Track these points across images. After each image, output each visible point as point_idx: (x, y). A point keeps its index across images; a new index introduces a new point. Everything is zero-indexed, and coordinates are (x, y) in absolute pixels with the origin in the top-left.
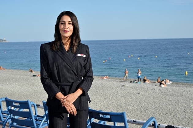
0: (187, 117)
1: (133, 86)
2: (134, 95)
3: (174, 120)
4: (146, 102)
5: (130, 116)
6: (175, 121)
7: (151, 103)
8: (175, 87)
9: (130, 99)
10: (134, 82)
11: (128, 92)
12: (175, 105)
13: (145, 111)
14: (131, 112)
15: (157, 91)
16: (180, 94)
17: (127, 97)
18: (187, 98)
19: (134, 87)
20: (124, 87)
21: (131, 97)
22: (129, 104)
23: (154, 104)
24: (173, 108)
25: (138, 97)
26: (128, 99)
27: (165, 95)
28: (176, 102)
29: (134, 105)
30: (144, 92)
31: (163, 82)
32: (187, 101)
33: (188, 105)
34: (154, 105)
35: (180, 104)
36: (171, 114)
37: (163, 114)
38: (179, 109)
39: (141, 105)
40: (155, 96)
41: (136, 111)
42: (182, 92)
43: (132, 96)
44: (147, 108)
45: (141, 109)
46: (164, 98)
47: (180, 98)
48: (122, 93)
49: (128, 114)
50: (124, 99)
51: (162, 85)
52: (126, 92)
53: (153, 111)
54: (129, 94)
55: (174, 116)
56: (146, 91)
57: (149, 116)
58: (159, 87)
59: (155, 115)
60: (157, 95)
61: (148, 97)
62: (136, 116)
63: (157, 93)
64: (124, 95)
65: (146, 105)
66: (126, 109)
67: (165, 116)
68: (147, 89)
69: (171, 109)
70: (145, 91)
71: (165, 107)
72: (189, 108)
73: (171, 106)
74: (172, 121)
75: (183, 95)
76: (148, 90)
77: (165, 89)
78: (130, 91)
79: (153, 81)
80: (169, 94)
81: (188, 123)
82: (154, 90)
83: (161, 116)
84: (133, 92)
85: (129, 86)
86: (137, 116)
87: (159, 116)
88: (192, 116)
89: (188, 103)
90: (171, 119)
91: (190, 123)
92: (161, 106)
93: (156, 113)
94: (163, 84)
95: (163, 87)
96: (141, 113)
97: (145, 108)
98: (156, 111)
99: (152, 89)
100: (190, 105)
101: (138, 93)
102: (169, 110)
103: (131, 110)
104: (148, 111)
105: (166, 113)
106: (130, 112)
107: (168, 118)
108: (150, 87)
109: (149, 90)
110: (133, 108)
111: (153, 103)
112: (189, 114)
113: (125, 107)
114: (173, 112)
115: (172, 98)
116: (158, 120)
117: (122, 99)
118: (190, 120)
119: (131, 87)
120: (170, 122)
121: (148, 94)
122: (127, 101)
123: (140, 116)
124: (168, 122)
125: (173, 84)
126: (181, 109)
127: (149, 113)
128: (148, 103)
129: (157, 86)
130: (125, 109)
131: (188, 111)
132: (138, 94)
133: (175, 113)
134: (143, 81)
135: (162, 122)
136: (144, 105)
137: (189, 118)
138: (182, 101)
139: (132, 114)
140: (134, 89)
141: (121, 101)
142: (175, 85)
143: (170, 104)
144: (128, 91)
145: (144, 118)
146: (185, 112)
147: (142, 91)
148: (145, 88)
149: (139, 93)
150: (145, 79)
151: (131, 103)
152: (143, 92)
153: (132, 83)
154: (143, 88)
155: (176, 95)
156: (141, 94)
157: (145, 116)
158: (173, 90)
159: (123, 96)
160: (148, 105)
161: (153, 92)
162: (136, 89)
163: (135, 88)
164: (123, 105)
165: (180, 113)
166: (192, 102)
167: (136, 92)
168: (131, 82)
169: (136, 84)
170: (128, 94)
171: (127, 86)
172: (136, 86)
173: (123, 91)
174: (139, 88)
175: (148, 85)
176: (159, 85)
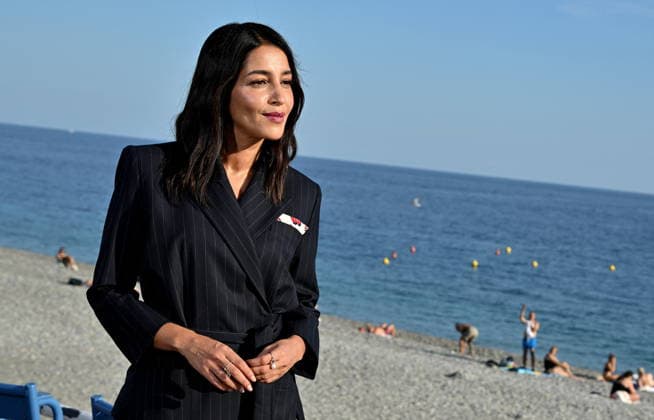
1: (497, 383)
10: (502, 365)
11: (472, 407)
15: (598, 416)
19: (502, 388)
20: (457, 380)
30: (538, 414)
31: (628, 383)
48: (445, 406)
51: (623, 395)
52: (462, 404)
54: (476, 414)
56: (549, 412)
58: (608, 401)
64: (455, 414)
68: (554, 403)
70: (546, 411)
76: (557, 407)
77: (631, 414)
78: (482, 400)
79: (586, 373)
82: (586, 409)
84: (492, 407)
94: (628, 390)
95: (625, 404)
99: (576, 407)
101: (514, 412)
108: (569, 395)
109: (563, 408)
119: (486, 386)
129: (599, 394)
134: (543, 364)
140: (499, 393)
144: (475, 401)
147: (533, 407)
148: (548, 395)
149: (518, 417)
150: (554, 358)
152: (533, 413)
153: (495, 367)
154: (540, 396)
162: (508, 396)
163: (503, 393)
167: (506, 409)
168: (490, 363)
169: (513, 373)
170: (472, 412)
171: (473, 377)
172: (508, 383)
173: (450, 399)
174: (521, 394)
175: (562, 384)
176: (608, 393)
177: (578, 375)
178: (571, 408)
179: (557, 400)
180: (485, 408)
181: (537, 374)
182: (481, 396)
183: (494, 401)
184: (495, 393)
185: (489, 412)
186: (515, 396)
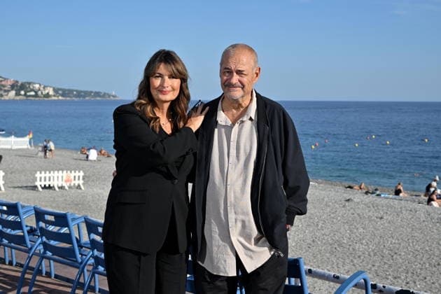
1: (370, 202)
2: (370, 220)
4: (395, 237)
7: (406, 240)
9: (361, 230)
10: (373, 193)
11: (359, 215)
13: (392, 256)
14: (362, 258)
15: (422, 215)
17: (355, 224)
19: (373, 204)
20: (350, 203)
21: (363, 226)
22: (358, 239)
23: (413, 242)
25: (379, 226)
26: (357, 229)
27: (438, 225)
29: (370, 243)
30: (392, 215)
34: (411, 244)
37: (430, 264)
39: (384, 243)
40: (415, 224)
41: (372, 254)
43: (367, 222)
45: (382, 251)
46: (435, 231)
48: (345, 215)
49: (355, 261)
50: (349, 228)
52: (353, 214)
53: (409, 257)
54: (361, 218)
56: (397, 215)
57: (400, 268)
59: (412, 267)
60: (420, 224)
61: (401, 226)
62: (370, 266)
63: (422, 220)
64: (350, 219)
65: (395, 243)
66: (351, 249)
67: (434, 269)
68: (399, 210)
70: (395, 214)
71: (436, 250)
76: (401, 212)
77: (439, 212)
79: (415, 193)
82: (416, 212)
83: (426, 268)
84: (369, 214)
85: (362, 201)
86: (374, 266)
87: (421, 269)
92: (427, 248)
93: (415, 262)
96: (382, 259)
97: (391, 250)
98: (415, 257)
99: (411, 211)
101: (380, 216)
103: (361, 253)
104: (398, 257)
105: (436, 263)
106: (359, 257)
108: (407, 206)
109: (404, 212)
110: (365, 250)
111: (410, 241)
113: (350, 245)
116: (418, 276)
117: (345, 229)
119: (365, 204)
121: (401, 220)
122: (355, 233)
123: (379, 267)
127: (401, 260)
128: (398, 240)
129: (422, 203)
130: (349, 249)
132: (379, 220)
135: (426, 282)
136: (391, 244)
139: (363, 261)
140: (372, 207)
141: (341, 233)
144: (360, 212)
145: (387, 271)
147: (389, 213)
148: (396, 207)
149: (381, 218)
151: (363, 239)
152: (390, 215)
153: (369, 195)
154: (392, 207)
156: (387, 219)
157: (390, 266)
159: (347, 223)
160: (400, 244)
161: (413, 218)
162: (376, 208)
163: (374, 207)
164: (345, 242)
167: (375, 215)
168: (367, 193)
170: (359, 218)
171: (358, 200)
172: (376, 202)
173: (348, 212)
174: (383, 207)
175: (403, 200)
177: (412, 195)
178: (408, 212)
179: (401, 208)
180: (365, 215)
181: (391, 196)
182: (363, 209)
184: (369, 207)
185: (367, 217)
186: (380, 208)
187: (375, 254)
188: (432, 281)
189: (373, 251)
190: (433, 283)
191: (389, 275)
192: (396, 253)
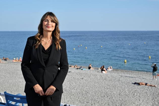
0: (121, 99)
1: (78, 72)
2: (78, 80)
3: (110, 101)
4: (88, 86)
5: (72, 99)
6: (110, 103)
7: (92, 87)
8: (115, 73)
9: (74, 84)
10: (80, 69)
11: (74, 78)
12: (112, 89)
13: (86, 94)
14: (74, 95)
15: (99, 77)
16: (117, 79)
17: (72, 81)
18: (123, 83)
19: (79, 73)
20: (70, 73)
21: (75, 82)
22: (73, 88)
23: (95, 88)
24: (110, 92)
25: (82, 82)
26: (73, 84)
27: (105, 80)
28: (113, 87)
29: (78, 89)
31: (104, 69)
32: (123, 85)
33: (123, 89)
34: (94, 89)
35: (116, 88)
36: (108, 97)
37: (101, 96)
38: (115, 93)
39: (83, 89)
40: (96, 81)
41: (78, 93)
42: (119, 78)
43: (77, 81)
44: (88, 92)
45: (82, 92)
46: (103, 83)
47: (117, 83)
48: (68, 78)
49: (71, 97)
50: (70, 83)
51: (103, 72)
52: (71, 77)
53: (93, 94)
54: (74, 79)
55: (110, 98)
56: (89, 77)
57: (89, 98)
58: (101, 73)
59: (94, 98)
60: (98, 80)
61: (90, 82)
62: (77, 98)
63: (98, 79)
65: (88, 89)
66: (70, 92)
67: (103, 98)
68: (90, 75)
69: (108, 92)
70: (88, 77)
71: (103, 90)
72: (124, 92)
73: (109, 90)
74: (108, 102)
75: (120, 80)
76: (90, 76)
77: (105, 75)
78: (76, 76)
79: (97, 68)
80: (108, 79)
81: (121, 104)
82: (96, 76)
83: (99, 98)
84: (78, 77)
85: (75, 72)
86: (79, 98)
87: (97, 98)
88: (125, 98)
89: (123, 87)
90: (107, 101)
91: (122, 104)
92: (100, 90)
93: (95, 96)
95: (104, 74)
96: (82, 95)
97: (86, 92)
98: (95, 94)
99: (94, 75)
100: (125, 89)
101: (82, 78)
102: (107, 93)
103: (74, 93)
104: (89, 94)
105: (103, 96)
106: (73, 95)
107: (105, 100)
108: (93, 73)
109: (92, 76)
110: (76, 92)
111: (94, 87)
112: (123, 97)
113: (70, 90)
114: (110, 95)
115: (110, 83)
116: (96, 101)
117: (68, 84)
118: (123, 101)
119: (76, 73)
120: (106, 103)
121: (90, 79)
122: (72, 85)
123: (81, 98)
124: (105, 103)
125: (113, 71)
126: (116, 92)
127: (90, 96)
128: (89, 87)
129: (99, 72)
130: (69, 92)
131: (122, 94)
132: (81, 79)
133: (111, 96)
134: (88, 68)
135: (99, 104)
136: (86, 89)
137: (123, 100)
138: (118, 85)
139: (75, 96)
140: (79, 74)
141: (66, 86)
142: (115, 72)
143: (108, 88)
144: (74, 77)
145: (84, 100)
146: (120, 95)
147: (86, 76)
148: (89, 74)
149: (83, 79)
151: (75, 88)
152: (86, 78)
153: (78, 69)
154: (87, 74)
155: (114, 80)
156: (85, 79)
157: (85, 98)
158: (112, 76)
159: (69, 81)
160: (90, 89)
161: (95, 78)
162: (81, 75)
163: (80, 74)
164: (68, 89)
165: (116, 96)
166: (126, 86)
167: (80, 77)
168: (77, 69)
169: (82, 70)
170: (73, 79)
171: (73, 72)
172: (81, 72)
173: (69, 77)
174: (83, 74)
175: (92, 71)
176: (101, 72)
177: (95, 69)
178: (93, 76)
179: (90, 74)
180: (76, 78)
181: (87, 70)
182: (75, 75)
183: (78, 76)
184: (78, 74)
185: (77, 78)
186: (82, 74)
187: (80, 93)
188: (101, 103)
189: (79, 92)
190: (102, 104)
191: (85, 101)
192: (88, 93)
